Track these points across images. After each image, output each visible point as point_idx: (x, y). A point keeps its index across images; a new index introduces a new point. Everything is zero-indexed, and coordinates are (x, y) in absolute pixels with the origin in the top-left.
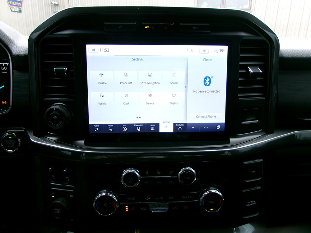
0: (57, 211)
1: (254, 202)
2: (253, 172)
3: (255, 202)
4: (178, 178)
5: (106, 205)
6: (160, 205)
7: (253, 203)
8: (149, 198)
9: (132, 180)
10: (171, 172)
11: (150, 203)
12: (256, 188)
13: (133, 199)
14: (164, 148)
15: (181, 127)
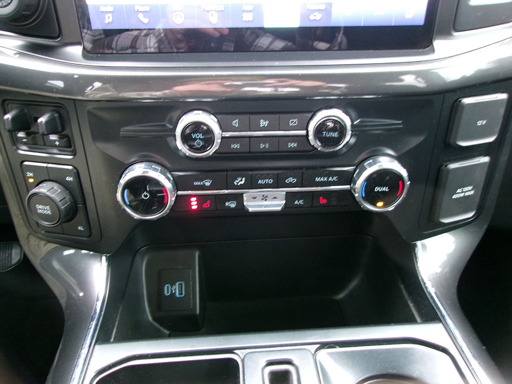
0: (43, 209)
1: (469, 191)
2: (479, 123)
3: (472, 190)
4: (307, 135)
5: (146, 196)
6: (266, 197)
7: (466, 192)
8: (242, 180)
9: (200, 139)
10: (294, 122)
11: (246, 192)
12: (478, 160)
13: (208, 184)
14: (277, 64)
15: (319, 11)
